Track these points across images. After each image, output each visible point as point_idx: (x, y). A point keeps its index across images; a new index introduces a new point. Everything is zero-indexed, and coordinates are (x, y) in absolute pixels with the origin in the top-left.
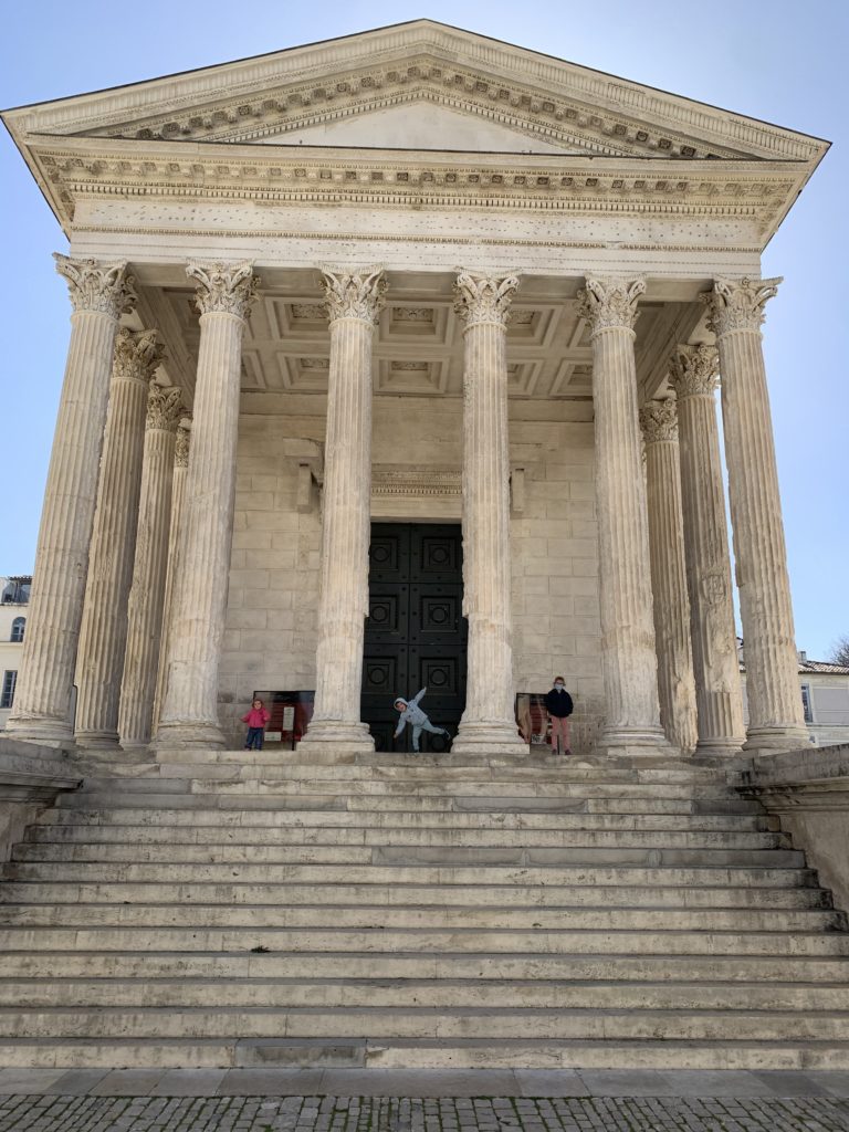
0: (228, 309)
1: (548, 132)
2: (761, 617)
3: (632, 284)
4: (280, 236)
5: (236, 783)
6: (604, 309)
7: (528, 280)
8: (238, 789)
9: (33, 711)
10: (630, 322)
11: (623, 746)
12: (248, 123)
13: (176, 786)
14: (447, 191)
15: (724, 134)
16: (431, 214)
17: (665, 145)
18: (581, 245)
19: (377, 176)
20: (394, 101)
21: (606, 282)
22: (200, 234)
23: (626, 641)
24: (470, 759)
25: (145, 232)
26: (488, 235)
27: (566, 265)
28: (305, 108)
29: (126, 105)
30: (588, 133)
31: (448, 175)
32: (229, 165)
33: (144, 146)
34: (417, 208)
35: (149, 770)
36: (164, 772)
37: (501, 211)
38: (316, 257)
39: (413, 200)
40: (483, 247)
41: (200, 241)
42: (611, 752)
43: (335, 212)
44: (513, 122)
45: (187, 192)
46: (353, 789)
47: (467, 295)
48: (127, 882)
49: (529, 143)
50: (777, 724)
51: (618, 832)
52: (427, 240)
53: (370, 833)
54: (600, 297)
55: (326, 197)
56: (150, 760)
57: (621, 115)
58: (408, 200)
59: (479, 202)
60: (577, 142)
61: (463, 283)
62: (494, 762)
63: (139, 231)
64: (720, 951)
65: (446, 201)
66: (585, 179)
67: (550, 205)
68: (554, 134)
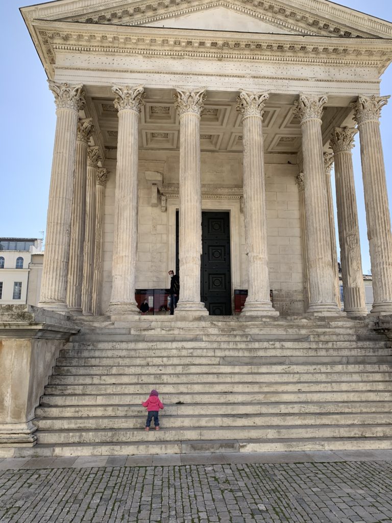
0: (132, 108)
1: (281, 23)
2: (380, 253)
3: (321, 98)
4: (155, 73)
5: (151, 329)
6: (308, 110)
7: (272, 96)
8: (152, 332)
9: (51, 298)
10: (320, 116)
11: (321, 312)
12: (138, 16)
13: (124, 331)
14: (235, 52)
15: (365, 25)
16: (227, 63)
17: (337, 30)
18: (297, 79)
19: (202, 44)
20: (208, 6)
21: (309, 97)
22: (117, 71)
23: (321, 265)
24: (253, 318)
25: (91, 70)
26: (253, 73)
27: (290, 88)
28: (166, 9)
29: (81, 6)
30: (300, 24)
31: (236, 44)
32: (131, 37)
33: (90, 27)
34: (220, 60)
35: (110, 324)
36: (116, 325)
37: (260, 62)
38: (174, 84)
39: (218, 56)
40: (251, 79)
41: (117, 74)
42: (316, 314)
43: (182, 61)
44: (265, 18)
45: (110, 50)
46: (204, 332)
47: (244, 102)
48: (112, 375)
49: (273, 29)
50: (388, 301)
51: (327, 350)
52: (225, 76)
53: (216, 351)
54: (306, 104)
55: (177, 54)
56: (108, 320)
57: (317, 15)
58: (216, 56)
59: (249, 57)
60: (295, 28)
61: (243, 96)
62: (264, 320)
63: (88, 69)
64: (382, 399)
65: (234, 57)
66: (300, 46)
67: (283, 59)
68: (284, 24)
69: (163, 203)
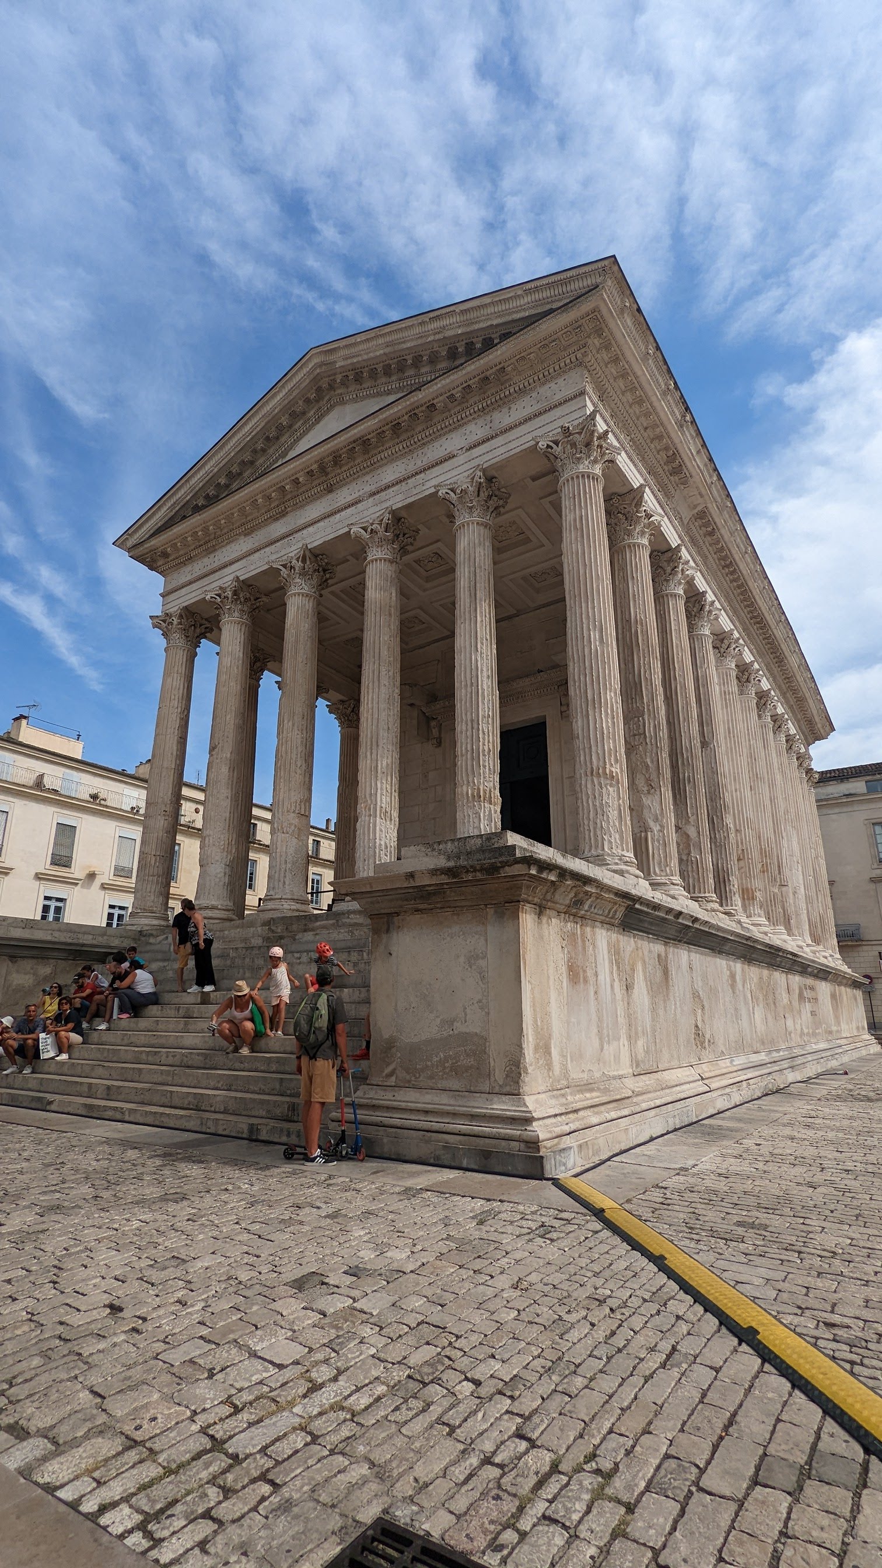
3: (473, 479)
4: (256, 551)
6: (458, 511)
14: (342, 470)
18: (437, 464)
21: (455, 486)
25: (193, 583)
26: (373, 488)
31: (335, 458)
32: (219, 518)
34: (331, 491)
38: (273, 558)
39: (325, 487)
40: (371, 499)
43: (284, 518)
45: (208, 547)
47: (361, 543)
52: (336, 512)
55: (277, 512)
58: (320, 490)
61: (357, 535)
66: (425, 408)
69: (435, 732)
